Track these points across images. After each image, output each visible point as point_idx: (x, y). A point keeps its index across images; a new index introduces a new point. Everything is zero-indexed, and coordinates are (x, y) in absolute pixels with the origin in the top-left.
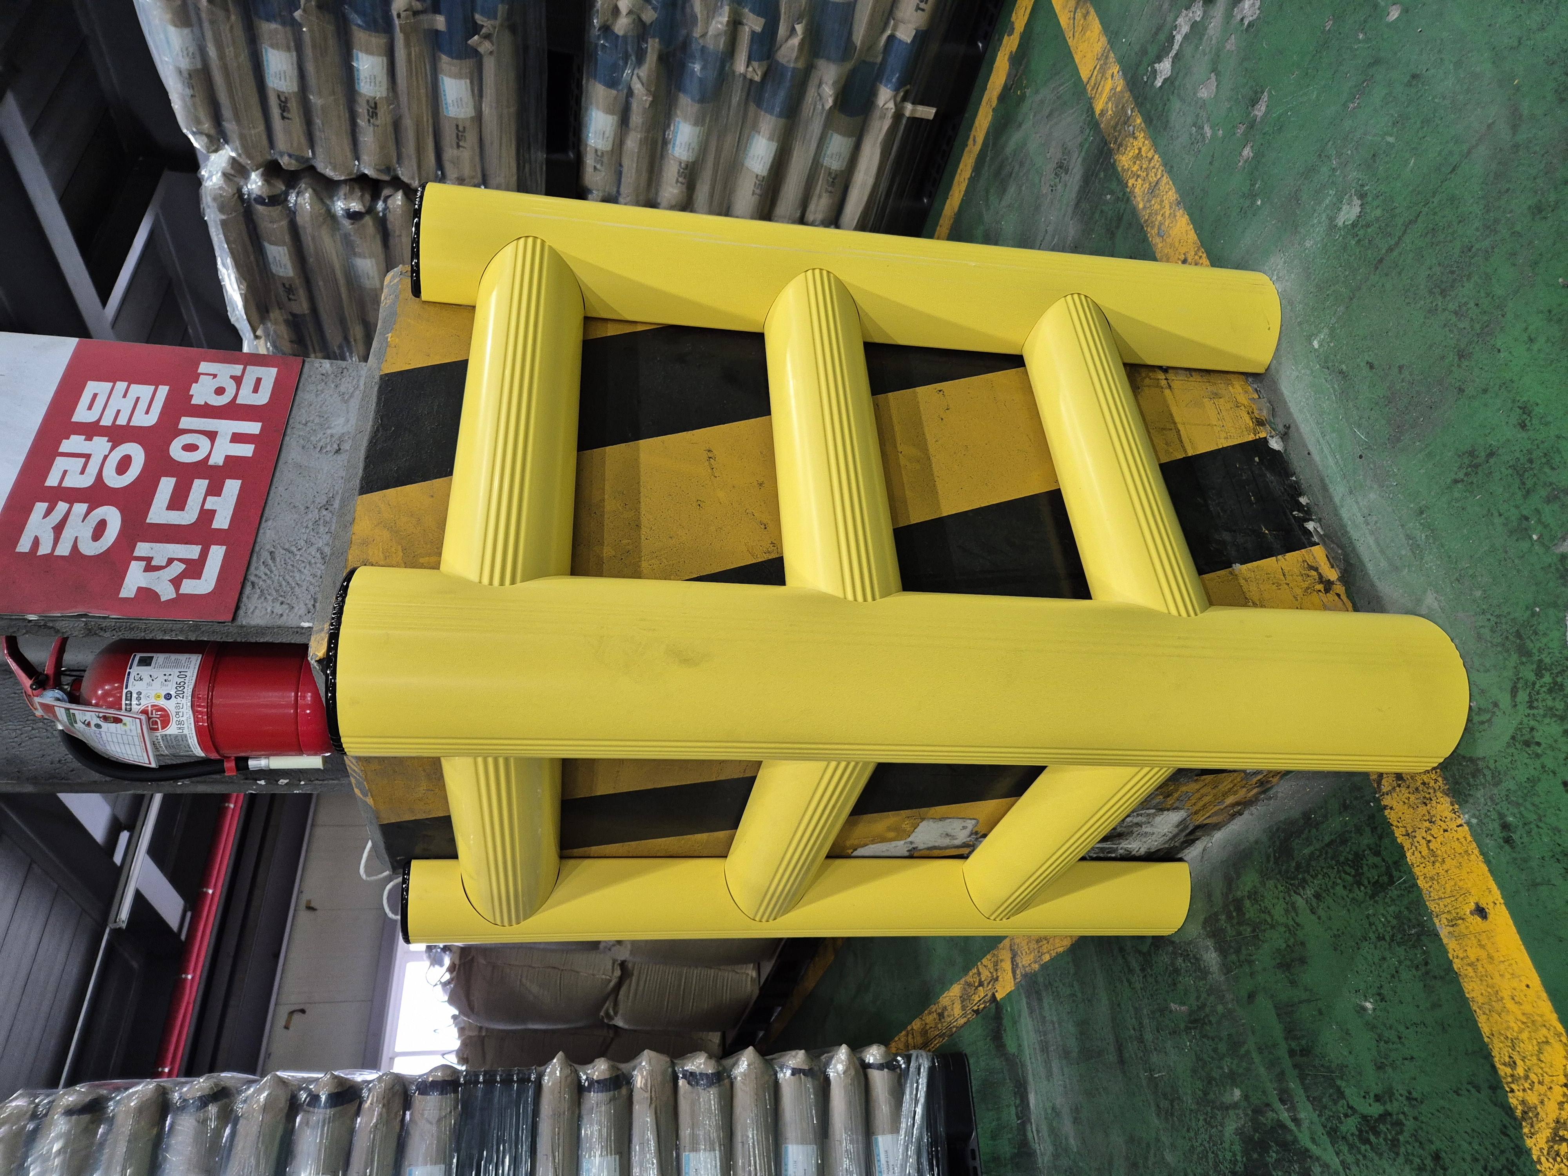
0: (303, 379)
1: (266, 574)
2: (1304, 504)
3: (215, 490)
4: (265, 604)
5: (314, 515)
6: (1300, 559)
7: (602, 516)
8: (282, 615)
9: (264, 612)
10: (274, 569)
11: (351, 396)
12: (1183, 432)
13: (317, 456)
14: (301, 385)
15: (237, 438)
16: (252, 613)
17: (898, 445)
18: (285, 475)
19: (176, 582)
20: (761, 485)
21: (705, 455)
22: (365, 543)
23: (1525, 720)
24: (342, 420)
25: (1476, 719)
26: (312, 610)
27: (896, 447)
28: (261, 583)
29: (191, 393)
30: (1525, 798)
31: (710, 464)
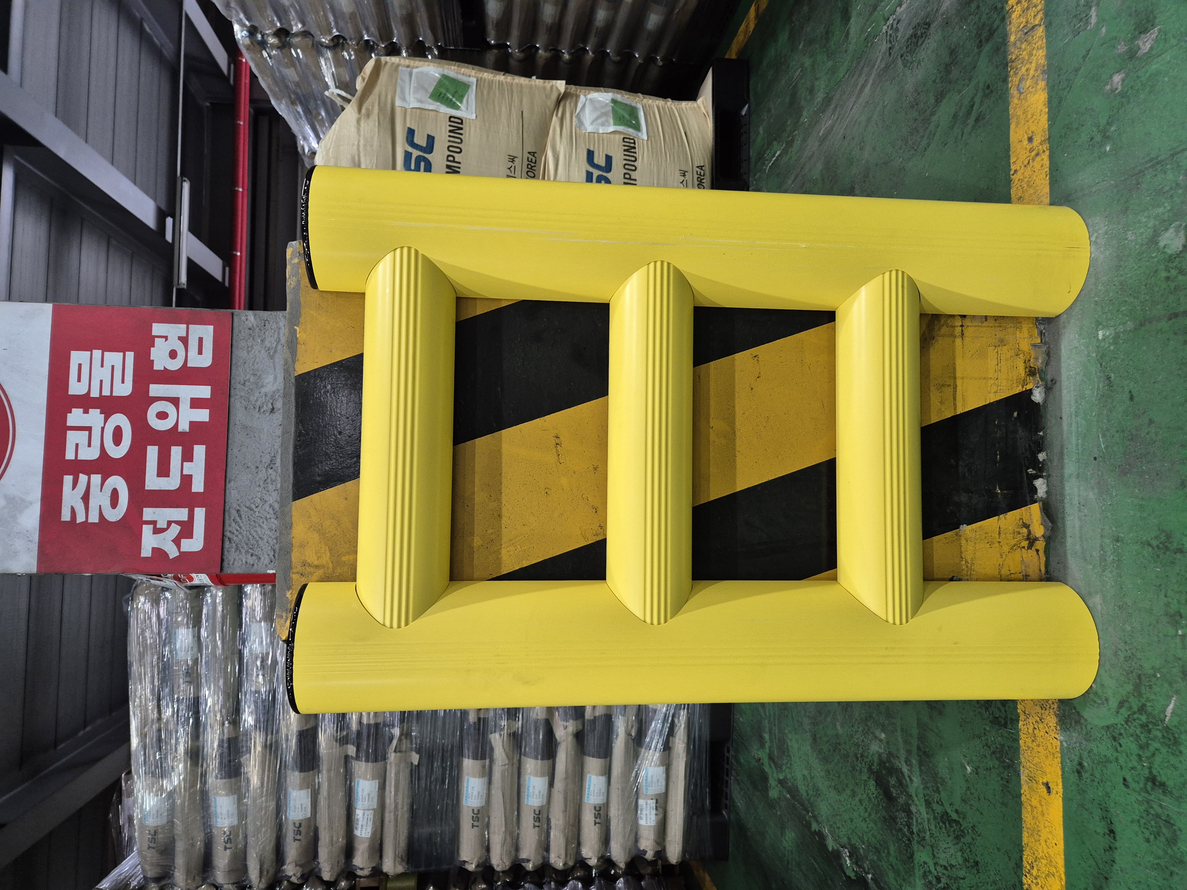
0: (235, 335)
1: (237, 531)
2: (1041, 460)
3: (188, 456)
4: (240, 556)
5: (263, 474)
6: (1018, 518)
7: (473, 509)
8: (253, 565)
9: (240, 563)
10: (242, 525)
11: (275, 351)
12: (959, 389)
13: (257, 416)
14: (234, 342)
15: (196, 403)
16: (233, 564)
17: (711, 420)
18: (237, 436)
19: (177, 541)
20: (595, 469)
21: (553, 441)
22: (302, 546)
23: (1119, 726)
24: (271, 378)
25: (1091, 696)
26: (273, 560)
27: (709, 422)
28: (235, 538)
29: (151, 359)
30: (1099, 763)
31: (557, 451)
